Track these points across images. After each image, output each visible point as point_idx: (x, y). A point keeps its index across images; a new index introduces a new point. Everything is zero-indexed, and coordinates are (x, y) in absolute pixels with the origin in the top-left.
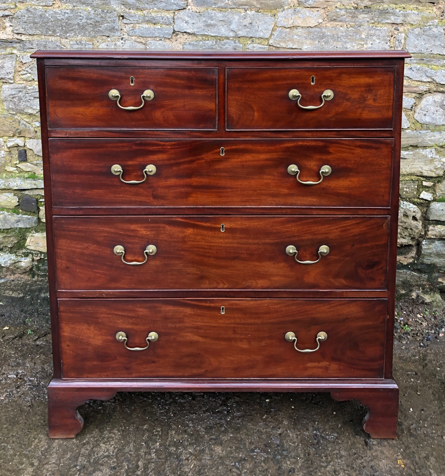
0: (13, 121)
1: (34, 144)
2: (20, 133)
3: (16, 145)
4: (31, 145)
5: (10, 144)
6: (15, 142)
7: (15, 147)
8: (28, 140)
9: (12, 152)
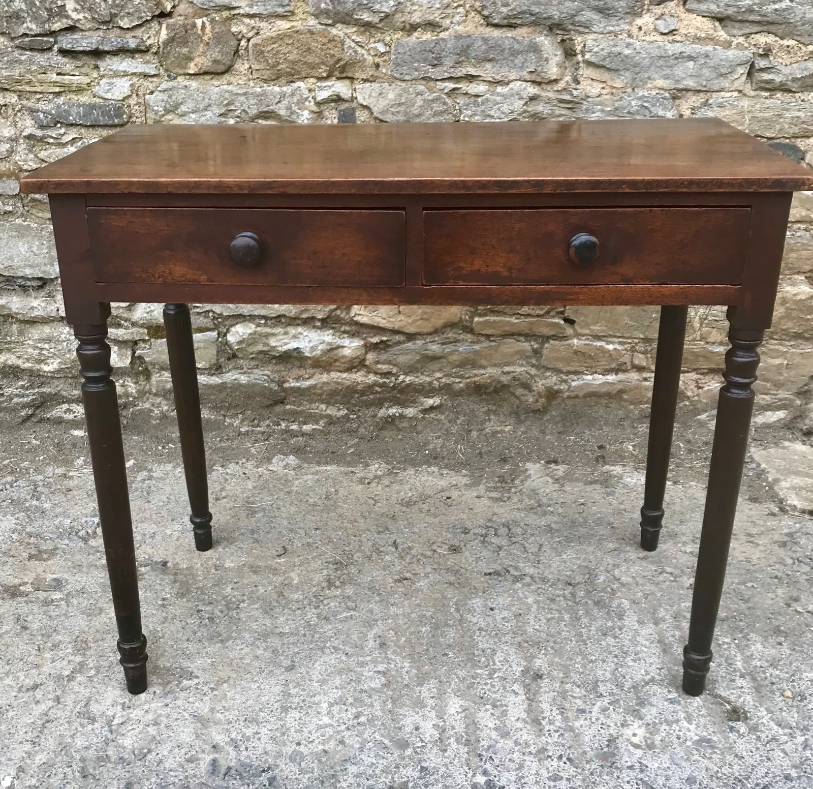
0: (330, 41)
1: (373, 94)
2: (343, 69)
3: (334, 97)
4: (367, 97)
5: (323, 95)
6: (333, 89)
7: (333, 101)
8: (361, 86)
9: (326, 113)
